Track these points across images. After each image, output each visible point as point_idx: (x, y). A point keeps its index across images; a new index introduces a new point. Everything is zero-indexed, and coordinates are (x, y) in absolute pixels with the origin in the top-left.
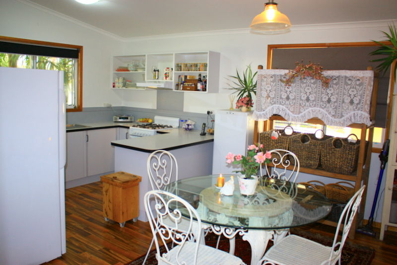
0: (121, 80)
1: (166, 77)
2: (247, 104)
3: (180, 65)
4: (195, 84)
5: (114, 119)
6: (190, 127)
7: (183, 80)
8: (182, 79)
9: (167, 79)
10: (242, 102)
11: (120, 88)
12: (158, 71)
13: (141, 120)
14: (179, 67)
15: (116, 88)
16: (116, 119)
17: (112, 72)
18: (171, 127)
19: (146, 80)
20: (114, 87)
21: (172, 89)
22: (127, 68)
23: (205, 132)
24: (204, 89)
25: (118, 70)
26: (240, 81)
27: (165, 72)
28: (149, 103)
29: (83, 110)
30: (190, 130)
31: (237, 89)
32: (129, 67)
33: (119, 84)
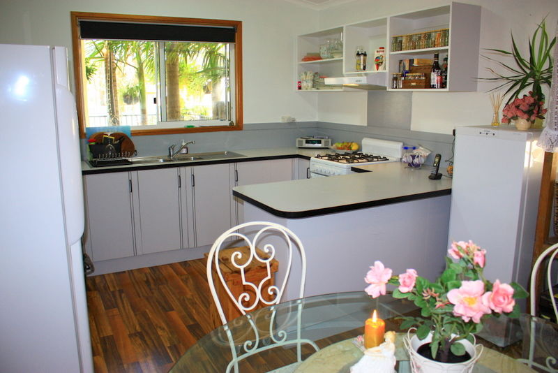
0: (310, 76)
1: (378, 66)
2: (529, 113)
3: (400, 39)
4: (425, 75)
5: (297, 143)
6: (416, 161)
7: (407, 69)
8: (404, 67)
9: (380, 68)
10: (517, 107)
11: (309, 90)
12: (365, 55)
13: (340, 146)
14: (397, 44)
15: (303, 90)
16: (300, 142)
17: (296, 62)
18: (385, 159)
19: (344, 73)
20: (300, 88)
21: (385, 88)
22: (319, 54)
23: (440, 172)
24: (443, 85)
25: (306, 59)
26: (519, 60)
27: (377, 55)
28: (354, 115)
29: (244, 128)
30: (417, 166)
31: (507, 78)
32: (322, 51)
33: (307, 84)
